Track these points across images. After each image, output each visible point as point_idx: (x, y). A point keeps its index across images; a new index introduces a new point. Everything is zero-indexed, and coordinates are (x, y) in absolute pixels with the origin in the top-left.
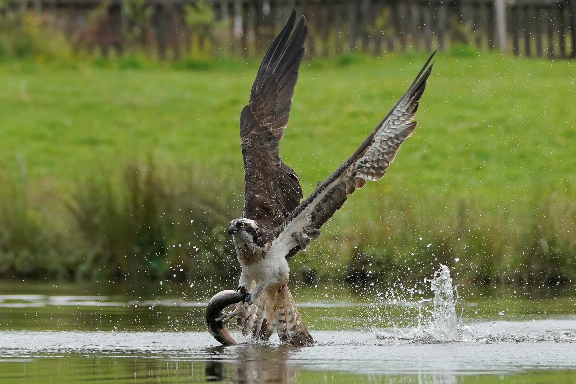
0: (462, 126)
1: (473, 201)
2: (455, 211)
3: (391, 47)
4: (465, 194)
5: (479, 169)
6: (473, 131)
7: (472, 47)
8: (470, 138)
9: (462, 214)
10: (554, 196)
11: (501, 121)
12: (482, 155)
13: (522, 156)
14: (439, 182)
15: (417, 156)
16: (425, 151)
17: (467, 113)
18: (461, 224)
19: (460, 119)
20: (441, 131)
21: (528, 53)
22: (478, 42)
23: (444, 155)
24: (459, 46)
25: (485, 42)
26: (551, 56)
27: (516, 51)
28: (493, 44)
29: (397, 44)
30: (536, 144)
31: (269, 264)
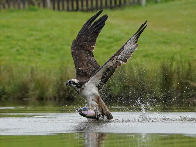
0: (32, 38)
1: (36, 67)
2: (29, 71)
3: (4, 7)
4: (34, 65)
5: (39, 55)
6: (37, 40)
7: (36, 7)
8: (36, 43)
9: (32, 72)
10: (69, 65)
11: (48, 36)
12: (40, 50)
13: (56, 50)
14: (23, 60)
15: (15, 50)
16: (18, 48)
17: (34, 33)
18: (32, 76)
19: (32, 35)
20: (24, 40)
21: (59, 9)
22: (39, 5)
23: (25, 49)
24: (31, 6)
25: (42, 5)
26: (68, 10)
27: (54, 8)
28: (45, 6)
29: (7, 6)
30: (62, 45)
31: (86, 92)
